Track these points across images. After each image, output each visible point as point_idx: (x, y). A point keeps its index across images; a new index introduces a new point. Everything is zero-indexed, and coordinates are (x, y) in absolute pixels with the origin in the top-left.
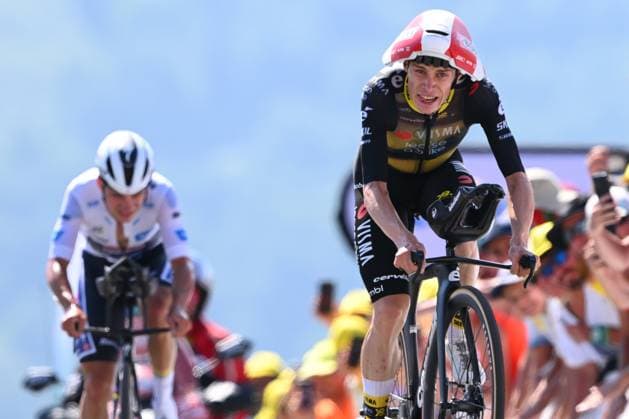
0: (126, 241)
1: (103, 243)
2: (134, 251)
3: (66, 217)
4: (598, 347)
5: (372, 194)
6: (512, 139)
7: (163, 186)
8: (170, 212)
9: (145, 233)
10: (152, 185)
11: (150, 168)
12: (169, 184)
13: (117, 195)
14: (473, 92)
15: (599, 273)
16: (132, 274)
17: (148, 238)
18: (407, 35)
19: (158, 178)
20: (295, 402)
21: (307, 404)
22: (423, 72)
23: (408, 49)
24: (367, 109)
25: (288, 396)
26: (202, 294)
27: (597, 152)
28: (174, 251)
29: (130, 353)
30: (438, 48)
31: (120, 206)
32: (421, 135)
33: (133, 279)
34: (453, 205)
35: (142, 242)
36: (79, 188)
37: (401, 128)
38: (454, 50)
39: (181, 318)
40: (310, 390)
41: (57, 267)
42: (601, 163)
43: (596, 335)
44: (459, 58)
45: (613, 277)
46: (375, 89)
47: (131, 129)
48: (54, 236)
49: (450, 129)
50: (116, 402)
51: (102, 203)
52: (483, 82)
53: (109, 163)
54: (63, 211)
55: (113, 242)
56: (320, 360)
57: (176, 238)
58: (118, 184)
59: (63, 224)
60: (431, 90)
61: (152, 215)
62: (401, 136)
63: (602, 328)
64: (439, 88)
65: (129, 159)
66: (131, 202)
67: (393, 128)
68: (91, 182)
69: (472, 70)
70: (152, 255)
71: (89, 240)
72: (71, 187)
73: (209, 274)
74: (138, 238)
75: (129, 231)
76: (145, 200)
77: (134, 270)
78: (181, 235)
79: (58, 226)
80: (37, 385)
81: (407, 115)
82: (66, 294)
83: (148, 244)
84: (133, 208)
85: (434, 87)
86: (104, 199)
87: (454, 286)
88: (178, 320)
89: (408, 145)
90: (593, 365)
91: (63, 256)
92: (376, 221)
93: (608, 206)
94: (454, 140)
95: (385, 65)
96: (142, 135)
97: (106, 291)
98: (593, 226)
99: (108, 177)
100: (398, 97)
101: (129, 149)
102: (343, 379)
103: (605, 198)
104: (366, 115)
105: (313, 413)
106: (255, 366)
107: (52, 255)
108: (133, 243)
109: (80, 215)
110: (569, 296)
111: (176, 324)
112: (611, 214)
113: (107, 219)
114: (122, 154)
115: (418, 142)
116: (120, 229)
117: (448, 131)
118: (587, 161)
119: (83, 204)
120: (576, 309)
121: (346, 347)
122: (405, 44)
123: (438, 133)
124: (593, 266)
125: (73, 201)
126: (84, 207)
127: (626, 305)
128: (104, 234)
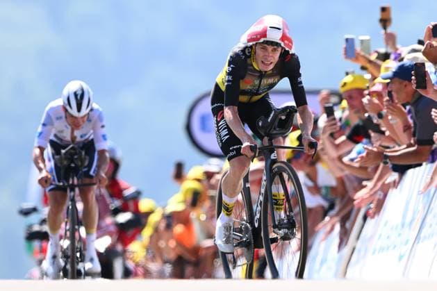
0: (75, 137)
1: (63, 139)
2: (79, 143)
3: (44, 125)
5: (230, 112)
6: (303, 87)
7: (98, 110)
8: (101, 125)
9: (85, 135)
12: (101, 109)
13: (72, 116)
14: (287, 60)
15: (325, 158)
16: (76, 154)
17: (87, 137)
18: (257, 28)
19: (95, 106)
20: (163, 226)
21: (169, 227)
22: (264, 48)
23: (259, 37)
24: (232, 66)
26: (115, 165)
27: (324, 93)
28: (99, 146)
29: (74, 196)
31: (75, 123)
32: (257, 82)
33: (76, 157)
35: (83, 139)
36: (52, 109)
38: (284, 38)
39: (103, 177)
40: (171, 219)
41: (37, 151)
43: (323, 191)
44: (286, 42)
45: (333, 160)
46: (237, 55)
47: (80, 80)
48: (37, 135)
49: (273, 80)
50: (66, 223)
51: (64, 119)
52: (293, 55)
53: (68, 99)
54: (42, 121)
55: (68, 138)
56: (176, 203)
57: (101, 138)
58: (74, 111)
59: (43, 128)
60: (269, 59)
62: (247, 83)
63: (326, 187)
64: (274, 58)
65: (79, 98)
67: (243, 78)
69: (291, 48)
71: (55, 136)
72: (47, 108)
74: (81, 136)
75: (77, 133)
76: (88, 118)
77: (78, 151)
78: (104, 137)
79: (40, 129)
80: (26, 213)
81: (251, 71)
82: (41, 165)
83: (86, 140)
84: (81, 123)
87: (274, 162)
88: (101, 179)
89: (248, 87)
90: (322, 207)
93: (333, 122)
96: (86, 82)
97: (61, 163)
98: (324, 132)
99: (68, 108)
100: (249, 61)
102: (189, 214)
103: (332, 117)
104: (230, 69)
105: (172, 231)
106: (144, 205)
107: (36, 144)
108: (79, 139)
109: (52, 124)
110: (308, 170)
111: (100, 181)
112: (334, 127)
113: (66, 126)
114: (76, 94)
115: (254, 86)
116: (72, 133)
117: (271, 81)
119: (53, 117)
120: (312, 177)
121: (190, 197)
122: (256, 34)
123: (266, 82)
124: (321, 153)
125: (48, 116)
126: (54, 120)
127: (339, 174)
128: (64, 134)
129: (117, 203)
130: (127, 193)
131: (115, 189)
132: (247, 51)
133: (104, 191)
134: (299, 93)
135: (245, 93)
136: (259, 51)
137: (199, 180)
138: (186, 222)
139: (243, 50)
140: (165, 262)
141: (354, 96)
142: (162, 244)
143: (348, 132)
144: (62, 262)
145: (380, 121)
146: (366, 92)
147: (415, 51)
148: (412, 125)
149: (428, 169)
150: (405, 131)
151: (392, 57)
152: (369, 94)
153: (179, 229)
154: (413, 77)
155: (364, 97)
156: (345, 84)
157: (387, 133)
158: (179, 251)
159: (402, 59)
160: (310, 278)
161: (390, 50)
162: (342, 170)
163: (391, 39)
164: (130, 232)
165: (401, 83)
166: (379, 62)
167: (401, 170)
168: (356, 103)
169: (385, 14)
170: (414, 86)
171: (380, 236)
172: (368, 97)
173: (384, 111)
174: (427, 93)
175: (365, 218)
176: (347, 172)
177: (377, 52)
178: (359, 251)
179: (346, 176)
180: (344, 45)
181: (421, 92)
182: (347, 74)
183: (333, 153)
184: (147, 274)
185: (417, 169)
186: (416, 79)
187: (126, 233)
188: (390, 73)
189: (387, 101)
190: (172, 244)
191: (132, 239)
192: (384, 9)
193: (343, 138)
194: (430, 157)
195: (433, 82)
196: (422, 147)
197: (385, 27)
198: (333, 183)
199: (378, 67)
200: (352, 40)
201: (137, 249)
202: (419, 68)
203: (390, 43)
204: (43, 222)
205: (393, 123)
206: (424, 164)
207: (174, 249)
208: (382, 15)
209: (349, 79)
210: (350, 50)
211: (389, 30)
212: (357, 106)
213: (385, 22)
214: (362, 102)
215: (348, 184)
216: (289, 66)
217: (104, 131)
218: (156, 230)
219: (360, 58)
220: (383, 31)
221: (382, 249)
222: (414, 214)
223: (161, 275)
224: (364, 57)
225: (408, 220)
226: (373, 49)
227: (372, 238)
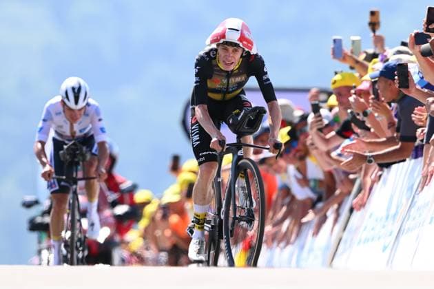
0: (75, 133)
1: (63, 134)
2: (79, 138)
3: (44, 120)
4: (313, 190)
5: (199, 111)
6: (270, 84)
7: (94, 105)
8: (97, 118)
9: (84, 129)
10: (88, 104)
11: (87, 96)
12: (97, 104)
13: (70, 109)
14: (251, 60)
15: (314, 152)
16: (77, 149)
18: (218, 30)
19: (91, 101)
20: (159, 216)
21: (165, 217)
22: (226, 50)
23: (219, 37)
24: (198, 68)
25: (156, 212)
26: (113, 160)
27: (314, 91)
28: (99, 138)
29: (76, 189)
30: (233, 37)
31: (72, 115)
32: (225, 81)
33: (78, 152)
34: (240, 117)
35: (82, 134)
36: (51, 105)
37: (215, 77)
38: (242, 38)
39: (102, 172)
42: (315, 96)
43: (312, 184)
44: (245, 43)
45: (321, 154)
46: (202, 57)
48: (38, 130)
49: (240, 78)
50: (68, 214)
51: (63, 113)
52: (256, 55)
53: (66, 93)
54: (43, 117)
55: (68, 133)
56: (172, 195)
57: (100, 132)
58: (71, 104)
59: (43, 124)
60: (230, 58)
61: (88, 120)
62: (215, 82)
63: (315, 180)
64: (235, 58)
65: (77, 92)
66: (78, 113)
67: (210, 77)
68: (57, 103)
69: (251, 48)
70: (88, 140)
71: (56, 132)
72: (47, 105)
73: (116, 150)
74: (81, 131)
75: (77, 127)
76: (85, 112)
77: (79, 147)
78: (102, 130)
79: (40, 124)
80: (28, 205)
81: (218, 71)
82: (44, 159)
83: (85, 134)
84: (79, 116)
85: (232, 57)
86: (64, 111)
87: (240, 158)
88: (100, 173)
89: (218, 86)
90: (310, 199)
91: (43, 140)
92: (201, 125)
93: (319, 118)
94: (241, 84)
95: (207, 46)
97: (64, 158)
98: (311, 129)
100: (214, 62)
101: (77, 86)
102: (184, 204)
103: (317, 114)
104: (197, 71)
105: (168, 220)
106: (139, 197)
107: (37, 140)
109: (52, 119)
110: (298, 164)
111: (100, 175)
112: (319, 123)
113: (65, 121)
114: (73, 89)
115: (223, 85)
116: (71, 127)
117: (238, 79)
118: (309, 96)
119: (53, 114)
120: (302, 170)
121: (185, 188)
122: (217, 35)
123: (234, 80)
124: (311, 148)
125: (48, 112)
126: (54, 116)
127: (327, 168)
128: (64, 130)
130: (124, 186)
132: (211, 53)
134: (268, 91)
136: (221, 52)
137: (194, 172)
138: (182, 212)
140: (161, 250)
141: (343, 93)
142: (158, 233)
143: (337, 128)
145: (365, 119)
146: (353, 91)
147: (400, 52)
149: (411, 165)
150: (389, 128)
151: (380, 57)
152: (355, 94)
153: (174, 219)
154: (396, 77)
155: (351, 96)
156: (335, 82)
157: (372, 130)
158: (175, 239)
159: (387, 60)
161: (377, 52)
162: (330, 165)
163: (379, 41)
165: (386, 82)
166: (366, 63)
167: (385, 166)
168: (344, 100)
169: (374, 18)
170: (397, 86)
171: (366, 228)
172: (354, 96)
173: (370, 110)
174: (410, 92)
175: (352, 210)
176: (335, 166)
178: (346, 241)
179: (335, 169)
180: (332, 45)
181: (404, 91)
182: (336, 73)
183: (323, 147)
184: (141, 260)
185: (402, 164)
187: (122, 224)
189: (373, 99)
190: (168, 233)
192: (373, 13)
193: (333, 133)
194: (413, 153)
195: (416, 82)
196: (405, 143)
197: (374, 31)
198: (321, 176)
200: (340, 40)
202: (402, 69)
203: (379, 45)
204: (47, 212)
205: (379, 119)
207: (169, 238)
208: (371, 19)
210: (338, 52)
211: (378, 33)
213: (374, 25)
214: (349, 101)
215: (337, 178)
216: (253, 65)
217: (102, 124)
218: (153, 219)
219: (348, 59)
220: (372, 34)
221: (367, 240)
222: (398, 207)
223: (157, 263)
225: (393, 212)
226: (363, 49)
227: (357, 228)
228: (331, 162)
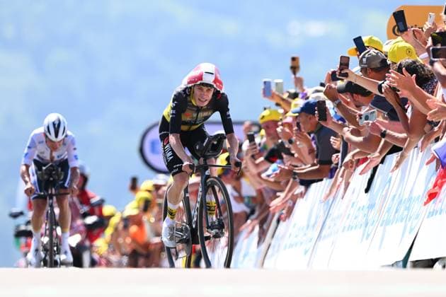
0: (53, 157)
1: (44, 158)
3: (29, 147)
4: (247, 205)
5: (174, 138)
6: (230, 119)
7: (71, 136)
8: (73, 148)
9: (61, 155)
10: (66, 136)
11: (66, 130)
12: (73, 136)
13: (51, 141)
14: (218, 98)
15: (247, 174)
16: (54, 170)
17: (62, 157)
18: (195, 73)
19: (69, 133)
20: (121, 226)
21: (126, 227)
22: (201, 89)
23: (196, 80)
24: (175, 102)
25: (119, 223)
26: (85, 179)
27: (247, 124)
28: (72, 164)
29: (52, 203)
30: (209, 79)
32: (195, 115)
33: (54, 172)
36: (36, 135)
38: (216, 81)
40: (127, 221)
41: (24, 168)
42: (249, 129)
43: (246, 200)
44: (218, 84)
45: (253, 176)
46: (179, 93)
48: (24, 155)
50: (46, 224)
52: (223, 94)
53: (48, 128)
54: (28, 145)
56: (132, 209)
57: (74, 158)
58: (52, 137)
59: (28, 150)
60: (204, 97)
61: (65, 148)
62: (187, 116)
63: (249, 197)
64: (208, 96)
65: (57, 126)
67: (184, 111)
68: (41, 134)
69: (221, 88)
71: (38, 156)
72: (32, 135)
74: (58, 157)
75: (55, 154)
76: (64, 142)
77: (55, 168)
78: (76, 157)
79: (26, 151)
80: (15, 216)
81: (191, 106)
82: (27, 179)
83: (62, 159)
84: (58, 146)
85: (206, 95)
86: (46, 142)
87: (208, 177)
89: (188, 119)
90: (245, 212)
91: (28, 163)
93: (254, 146)
96: (62, 115)
97: (42, 177)
98: (247, 154)
99: (48, 134)
100: (189, 99)
101: (57, 123)
103: (252, 143)
104: (174, 105)
105: (129, 231)
106: (107, 210)
107: (23, 163)
108: (56, 159)
109: (35, 147)
110: (234, 183)
111: (72, 191)
114: (54, 124)
115: (193, 118)
116: (51, 154)
117: (206, 114)
118: (243, 128)
119: (37, 142)
120: (237, 189)
121: (142, 204)
122: (195, 78)
123: (201, 115)
124: (244, 170)
125: (33, 141)
126: (37, 144)
127: (258, 187)
128: (45, 155)
129: (85, 209)
130: (93, 201)
131: (84, 197)
132: (187, 91)
133: (75, 199)
134: (228, 124)
135: (185, 123)
136: (197, 91)
137: (149, 191)
138: (139, 223)
139: (185, 90)
140: (123, 255)
141: (270, 126)
142: (121, 240)
143: (265, 154)
144: (43, 255)
145: (291, 146)
146: (280, 123)
147: (318, 91)
148: (316, 149)
149: (327, 184)
150: (309, 153)
151: (300, 96)
152: (282, 125)
153: (133, 229)
154: (316, 112)
155: (278, 127)
156: (263, 117)
157: (296, 155)
158: (134, 246)
159: (308, 98)
160: (235, 268)
161: (298, 91)
162: (261, 184)
163: (299, 82)
164: (96, 232)
165: (307, 116)
166: (290, 100)
167: (307, 184)
168: (272, 132)
169: (295, 62)
170: (317, 119)
171: (290, 235)
172: (281, 127)
173: (294, 138)
174: (327, 124)
175: (278, 221)
176: (265, 185)
177: (288, 92)
178: (274, 247)
179: (264, 188)
180: (263, 86)
181: (322, 123)
182: (265, 109)
183: (254, 171)
184: (109, 264)
185: (319, 183)
186: (319, 113)
187: (92, 232)
188: (298, 109)
189: (296, 130)
190: (129, 240)
191: (97, 236)
192: (294, 59)
193: (262, 159)
194: (329, 174)
195: (332, 116)
196: (322, 166)
197: (295, 73)
198: (254, 194)
199: (289, 104)
200: (269, 83)
201: (101, 244)
202: (321, 105)
203: (299, 85)
204: (28, 223)
205: (301, 147)
206: (325, 179)
207: (130, 245)
208: (292, 63)
209: (266, 113)
210: (267, 91)
211: (298, 75)
212: (272, 134)
213: (295, 69)
214: (276, 131)
215: (265, 195)
216: (220, 103)
217: (76, 152)
218: (116, 229)
219: (275, 96)
220: (293, 76)
221: (291, 246)
222: (317, 218)
223: (120, 265)
224: (278, 96)
225: (312, 222)
226: (285, 89)
227: (283, 236)
228: (262, 182)
